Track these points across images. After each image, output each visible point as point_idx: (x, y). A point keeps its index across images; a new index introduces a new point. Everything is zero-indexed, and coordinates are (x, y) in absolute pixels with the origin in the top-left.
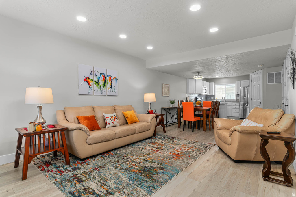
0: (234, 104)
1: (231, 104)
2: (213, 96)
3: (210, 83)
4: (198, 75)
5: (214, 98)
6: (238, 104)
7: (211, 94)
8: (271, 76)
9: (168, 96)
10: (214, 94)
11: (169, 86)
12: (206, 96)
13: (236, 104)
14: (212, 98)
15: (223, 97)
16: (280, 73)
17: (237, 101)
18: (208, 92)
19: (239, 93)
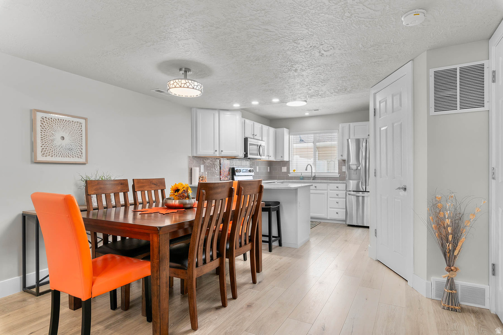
0: (333, 186)
1: (326, 185)
2: (286, 164)
3: (279, 130)
4: (186, 78)
5: (288, 169)
6: (342, 186)
7: (279, 159)
8: (443, 80)
9: (83, 160)
10: (286, 159)
11: (83, 121)
12: (270, 164)
13: (337, 185)
14: (284, 169)
15: (309, 167)
16: (480, 69)
17: (342, 178)
18: (271, 153)
19: (345, 157)
